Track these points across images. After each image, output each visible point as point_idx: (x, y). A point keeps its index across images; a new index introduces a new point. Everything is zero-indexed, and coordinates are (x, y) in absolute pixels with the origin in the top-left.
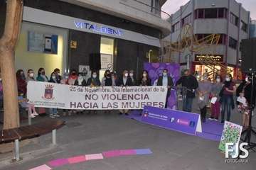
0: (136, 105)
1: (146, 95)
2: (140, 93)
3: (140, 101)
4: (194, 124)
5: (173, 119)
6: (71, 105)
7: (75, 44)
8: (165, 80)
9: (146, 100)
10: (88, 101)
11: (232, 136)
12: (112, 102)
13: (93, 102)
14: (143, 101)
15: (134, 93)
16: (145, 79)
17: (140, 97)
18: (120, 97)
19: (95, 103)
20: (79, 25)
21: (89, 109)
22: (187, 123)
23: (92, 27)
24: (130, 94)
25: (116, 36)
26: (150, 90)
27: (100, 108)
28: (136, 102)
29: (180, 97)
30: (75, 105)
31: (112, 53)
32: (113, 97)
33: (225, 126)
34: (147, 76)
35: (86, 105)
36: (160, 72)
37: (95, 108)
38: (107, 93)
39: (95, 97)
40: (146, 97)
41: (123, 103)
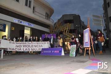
2: (39, 44)
3: (39, 48)
5: (53, 51)
6: (9, 49)
7: (14, 28)
10: (17, 48)
12: (27, 48)
14: (40, 48)
15: (37, 45)
17: (39, 46)
18: (31, 46)
19: (20, 49)
20: (16, 21)
22: (58, 52)
23: (21, 22)
24: (35, 45)
25: (31, 27)
26: (43, 43)
27: (22, 51)
30: (11, 49)
32: (28, 46)
38: (25, 44)
39: (20, 46)
40: (42, 46)
41: (32, 49)
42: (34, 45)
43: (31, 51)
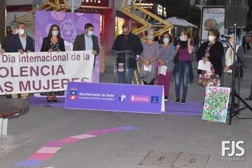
1: (60, 66)
2: (49, 64)
3: (51, 77)
9: (60, 76)
14: (55, 77)
15: (41, 64)
17: (50, 70)
18: (17, 72)
22: (147, 100)
24: (34, 65)
26: (65, 58)
36: (66, 27)
41: (21, 83)
42: (32, 68)
43: (16, 91)
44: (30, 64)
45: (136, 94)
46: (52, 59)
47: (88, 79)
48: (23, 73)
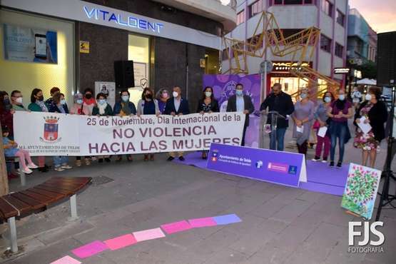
0: (195, 143)
1: (212, 127)
2: (202, 124)
3: (203, 137)
4: (295, 169)
5: (260, 163)
6: (90, 148)
7: (87, 46)
8: (240, 102)
9: (212, 136)
10: (118, 140)
11: (364, 186)
12: (157, 140)
13: (127, 141)
14: (207, 136)
15: (192, 125)
16: (208, 101)
17: (202, 131)
18: (170, 132)
19: (130, 143)
20: (92, 13)
21: (121, 153)
22: (284, 169)
23: (113, 17)
24: (186, 126)
25: (153, 32)
26: (217, 119)
27: (138, 151)
28: (196, 139)
29: (268, 128)
30: (97, 148)
31: (147, 61)
32: (158, 132)
33: (351, 171)
34: (212, 97)
35: (115, 148)
36: (229, 88)
37: (131, 152)
38: (148, 126)
39: (129, 133)
40: (212, 130)
41: (174, 142)
42: (184, 129)
44: (182, 126)
45: (274, 162)
46: (204, 120)
47: (238, 139)
48: (176, 134)
